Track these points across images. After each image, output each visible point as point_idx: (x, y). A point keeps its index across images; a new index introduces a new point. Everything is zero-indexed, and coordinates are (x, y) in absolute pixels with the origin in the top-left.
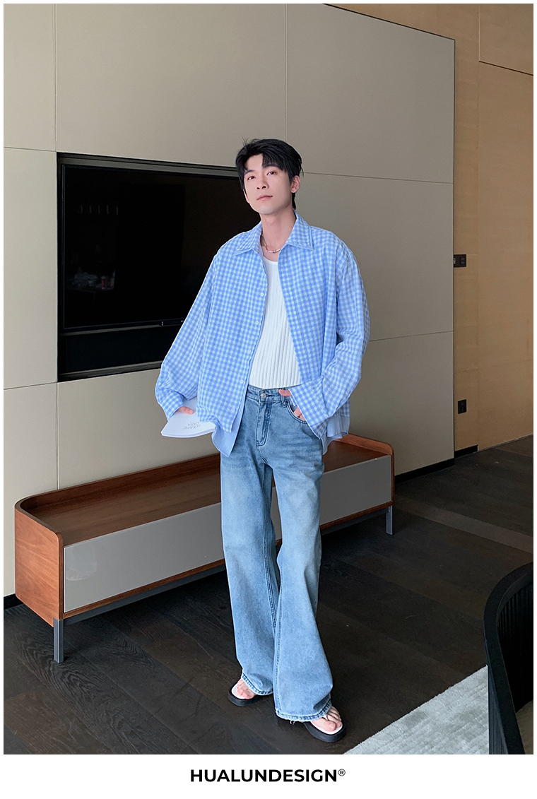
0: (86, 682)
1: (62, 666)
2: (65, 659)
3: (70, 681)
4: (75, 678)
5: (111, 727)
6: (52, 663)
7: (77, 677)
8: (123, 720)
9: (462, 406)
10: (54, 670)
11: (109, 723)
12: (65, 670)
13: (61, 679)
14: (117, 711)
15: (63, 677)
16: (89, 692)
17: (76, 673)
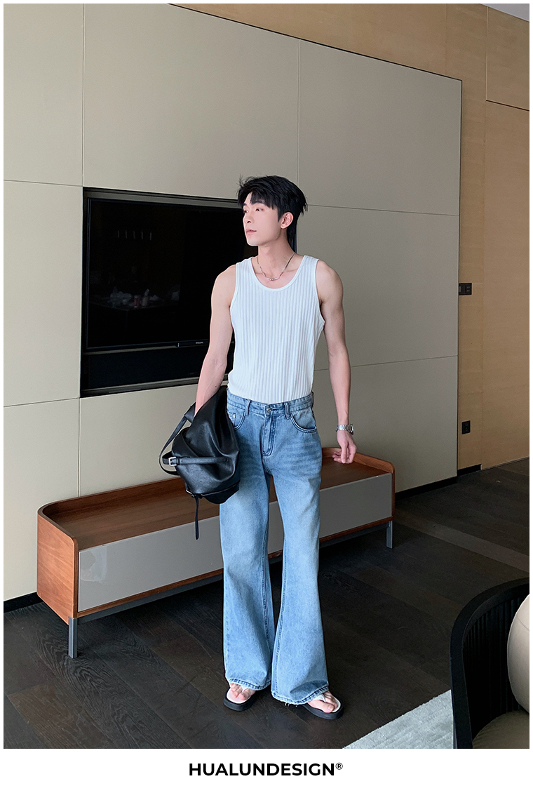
1: (76, 662)
2: (79, 654)
3: (81, 675)
4: (87, 673)
5: (115, 721)
6: (66, 658)
8: (126, 715)
9: (466, 427)
10: (67, 664)
11: (113, 717)
12: (79, 665)
14: (122, 706)
15: (75, 672)
16: (97, 687)
17: (88, 668)
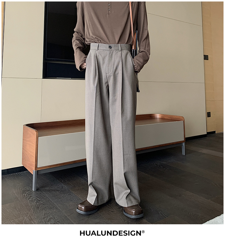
0: (39, 201)
3: (32, 200)
4: (35, 199)
5: (44, 221)
7: (36, 198)
8: (51, 218)
9: (209, 114)
10: (27, 195)
11: (44, 218)
13: (29, 199)
14: (49, 214)
15: (30, 198)
16: (39, 205)
17: (36, 197)
